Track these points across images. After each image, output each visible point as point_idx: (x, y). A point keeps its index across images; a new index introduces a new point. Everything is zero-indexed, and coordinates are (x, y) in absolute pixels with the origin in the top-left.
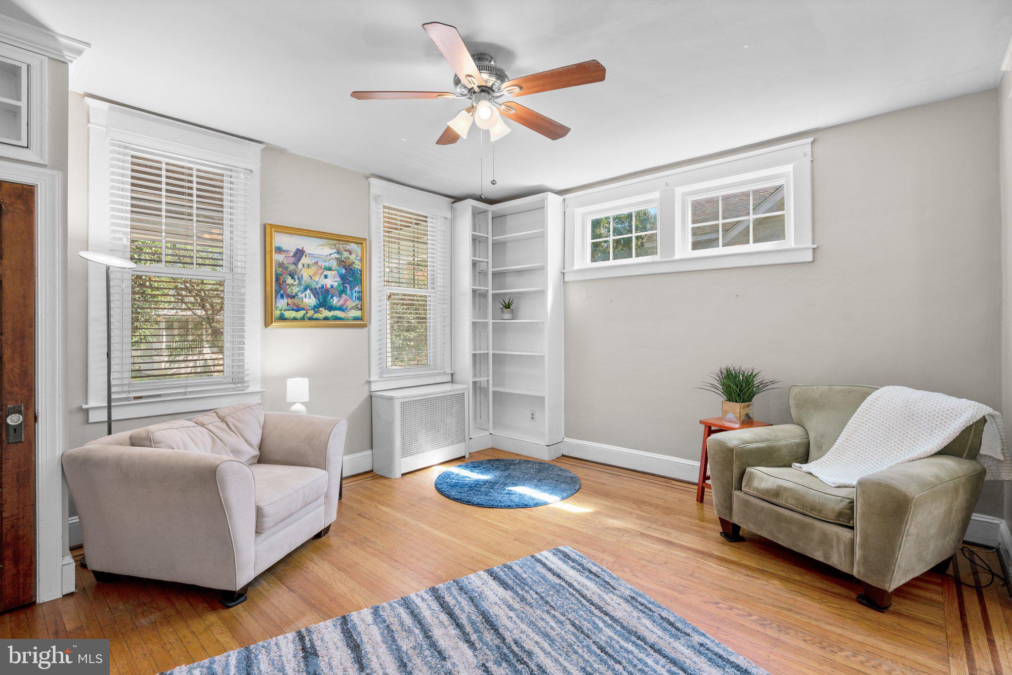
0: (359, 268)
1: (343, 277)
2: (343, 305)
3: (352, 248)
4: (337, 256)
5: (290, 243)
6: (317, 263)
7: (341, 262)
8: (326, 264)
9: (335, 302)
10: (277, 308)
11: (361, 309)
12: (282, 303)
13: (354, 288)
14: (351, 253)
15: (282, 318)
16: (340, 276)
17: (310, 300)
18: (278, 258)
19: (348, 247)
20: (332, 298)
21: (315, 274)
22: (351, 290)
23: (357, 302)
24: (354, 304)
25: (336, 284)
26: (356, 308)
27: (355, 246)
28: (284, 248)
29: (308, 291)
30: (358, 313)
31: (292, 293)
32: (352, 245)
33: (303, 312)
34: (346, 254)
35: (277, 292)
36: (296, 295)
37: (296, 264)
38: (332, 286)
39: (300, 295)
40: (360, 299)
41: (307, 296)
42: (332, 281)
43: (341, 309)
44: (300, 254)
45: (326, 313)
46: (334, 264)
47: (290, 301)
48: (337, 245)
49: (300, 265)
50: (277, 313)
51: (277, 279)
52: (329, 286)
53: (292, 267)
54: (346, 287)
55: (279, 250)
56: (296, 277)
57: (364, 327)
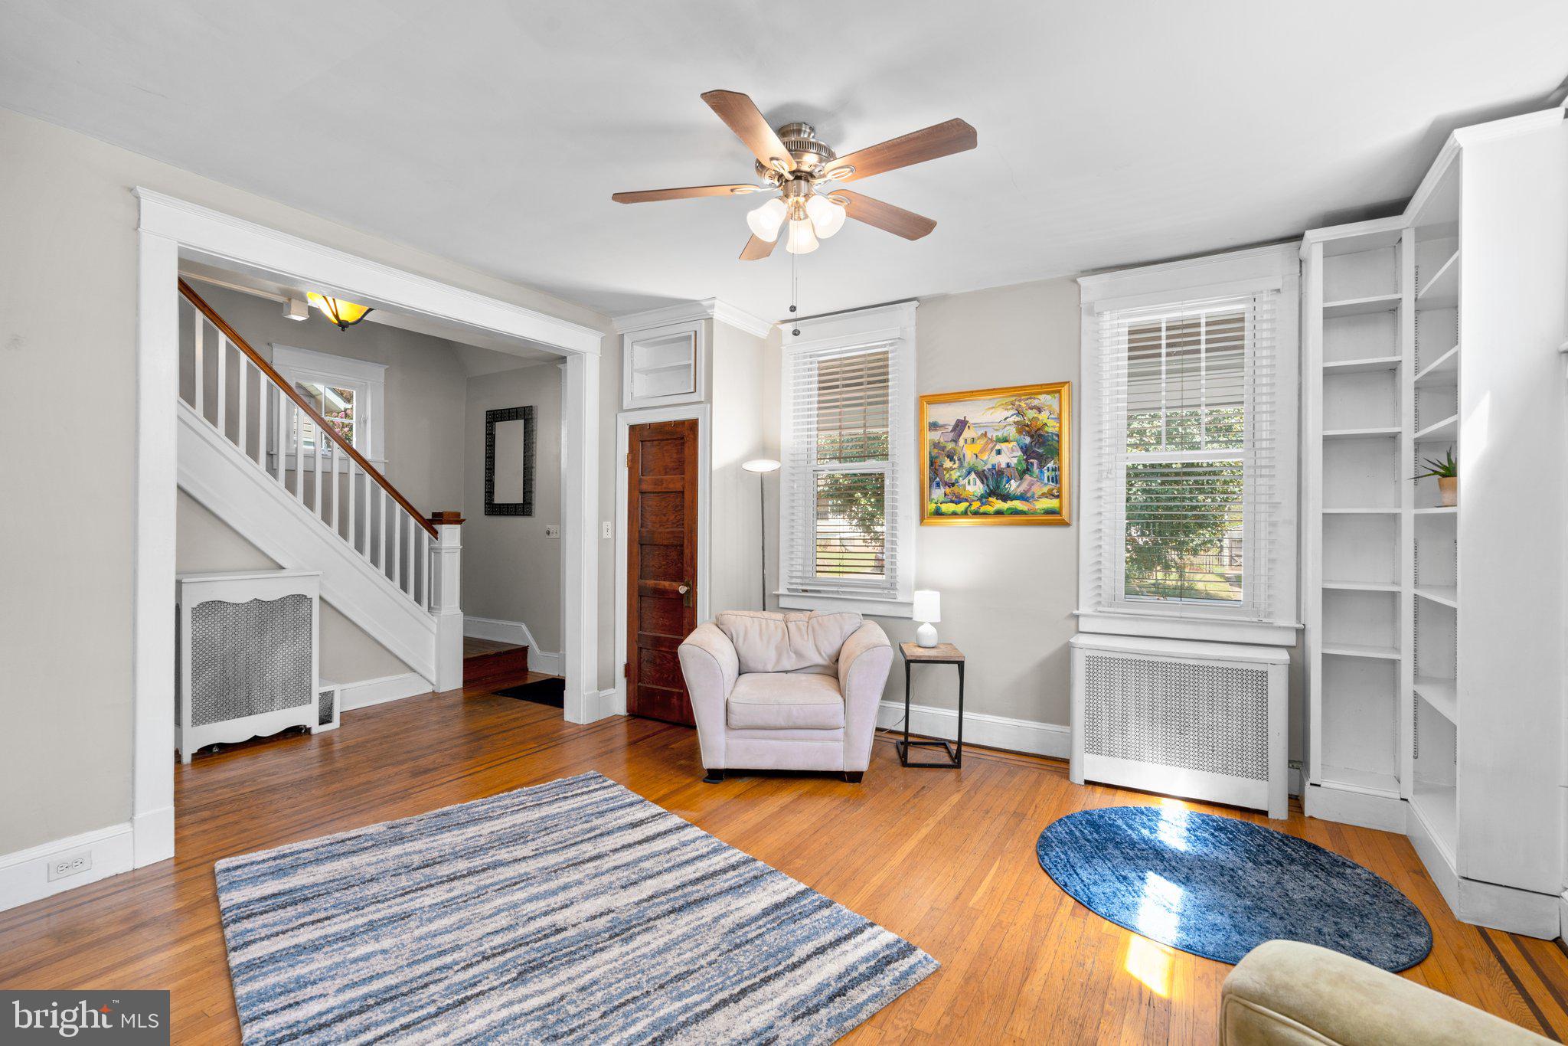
0: (1056, 430)
1: (1025, 450)
2: (1026, 492)
3: (1042, 401)
4: (1016, 419)
5: (948, 415)
6: (985, 435)
7: (1023, 428)
8: (1000, 434)
9: (1012, 488)
10: (931, 500)
11: (1058, 497)
12: (938, 493)
13: (1046, 464)
14: (1039, 410)
15: (938, 513)
16: (1021, 448)
17: (975, 487)
18: (936, 436)
19: (1035, 402)
20: (1008, 481)
21: (982, 451)
22: (1041, 467)
23: (1052, 485)
24: (1045, 490)
25: (1015, 461)
26: (1050, 495)
27: (1049, 397)
28: (941, 422)
29: (973, 475)
30: (1053, 503)
31: (951, 479)
32: (1042, 397)
33: (966, 504)
34: (1032, 414)
35: (931, 480)
36: (957, 481)
37: (955, 441)
38: (1008, 465)
39: (962, 482)
40: (1056, 480)
41: (971, 483)
42: (1009, 456)
43: (1023, 497)
44: (961, 425)
45: (999, 505)
46: (1012, 431)
47: (948, 490)
48: (1017, 403)
49: (961, 441)
50: (932, 507)
51: (932, 463)
52: (1003, 465)
53: (950, 446)
54: (1032, 464)
55: (934, 426)
56: (956, 458)
57: (1065, 524)
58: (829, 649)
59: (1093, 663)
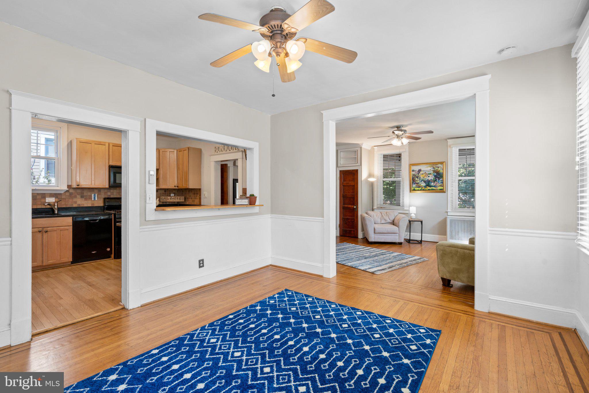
0: (442, 172)
1: (435, 176)
2: (435, 185)
4: (433, 169)
5: (416, 168)
6: (426, 173)
7: (434, 171)
8: (429, 173)
9: (432, 185)
10: (413, 187)
11: (443, 186)
12: (414, 186)
13: (440, 179)
14: (438, 168)
15: (414, 190)
16: (434, 176)
17: (423, 184)
18: (414, 173)
19: (437, 166)
20: (431, 183)
21: (425, 176)
22: (439, 180)
23: (441, 184)
24: (440, 185)
25: (433, 178)
26: (441, 186)
27: (440, 165)
28: (415, 170)
29: (423, 182)
30: (442, 188)
31: (417, 182)
32: (439, 165)
33: (421, 188)
34: (437, 168)
35: (413, 183)
36: (419, 183)
37: (418, 174)
38: (431, 179)
39: (420, 183)
40: (442, 183)
42: (431, 177)
43: (434, 186)
44: (420, 171)
45: (429, 188)
46: (432, 172)
47: (417, 185)
48: (433, 166)
49: (420, 174)
50: (413, 188)
51: (413, 179)
52: (430, 179)
53: (417, 175)
54: (437, 179)
55: (413, 171)
56: (418, 178)
57: (444, 192)
58: (392, 219)
59: (451, 221)
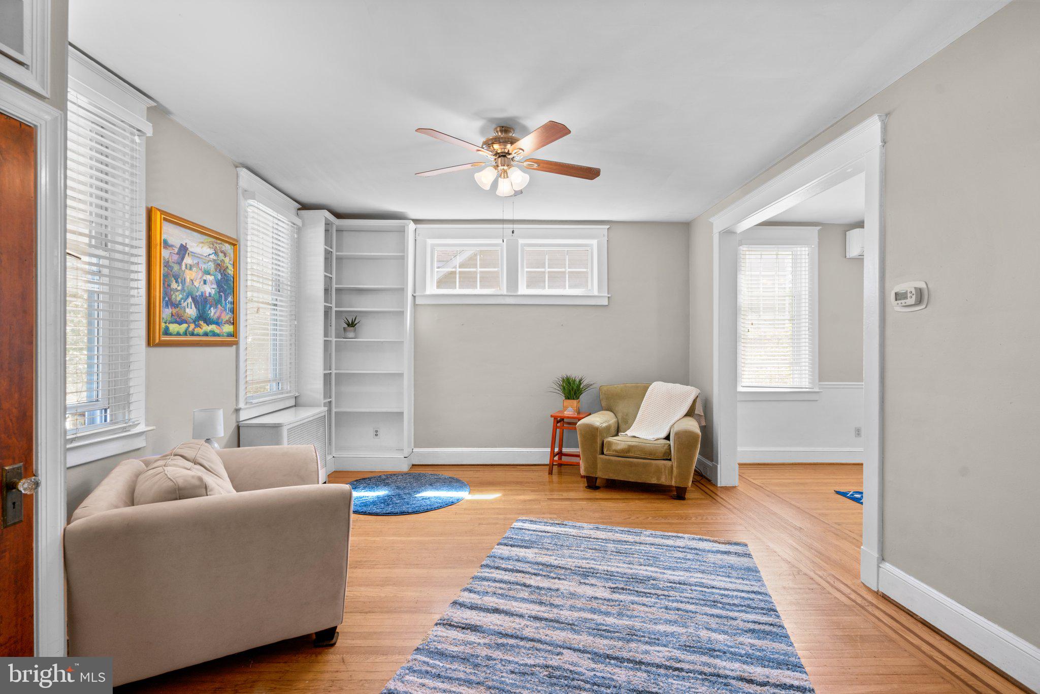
0: (232, 274)
1: (219, 283)
2: (218, 318)
3: (227, 248)
4: (212, 257)
5: (175, 236)
6: (198, 264)
7: (218, 266)
8: (206, 267)
9: (212, 314)
10: (162, 319)
11: (233, 324)
12: (167, 313)
13: (228, 297)
14: (225, 255)
15: (167, 333)
16: (217, 282)
17: (191, 311)
18: (166, 254)
19: (223, 248)
20: (210, 309)
21: (196, 278)
22: (226, 300)
23: (231, 315)
24: (227, 318)
25: (213, 292)
26: (228, 322)
27: (229, 247)
28: (171, 242)
29: (190, 300)
30: (230, 329)
31: (176, 300)
32: (227, 246)
33: (185, 326)
34: (221, 256)
35: (163, 299)
36: (180, 303)
37: (180, 264)
38: (210, 294)
39: (183, 304)
40: (233, 311)
41: (189, 306)
42: (209, 289)
43: (216, 322)
44: (183, 251)
45: (205, 327)
46: (211, 266)
47: (174, 310)
48: (215, 245)
49: (183, 266)
50: (163, 326)
51: (164, 280)
52: (207, 294)
53: (176, 267)
54: (221, 296)
55: (166, 245)
56: (179, 280)
